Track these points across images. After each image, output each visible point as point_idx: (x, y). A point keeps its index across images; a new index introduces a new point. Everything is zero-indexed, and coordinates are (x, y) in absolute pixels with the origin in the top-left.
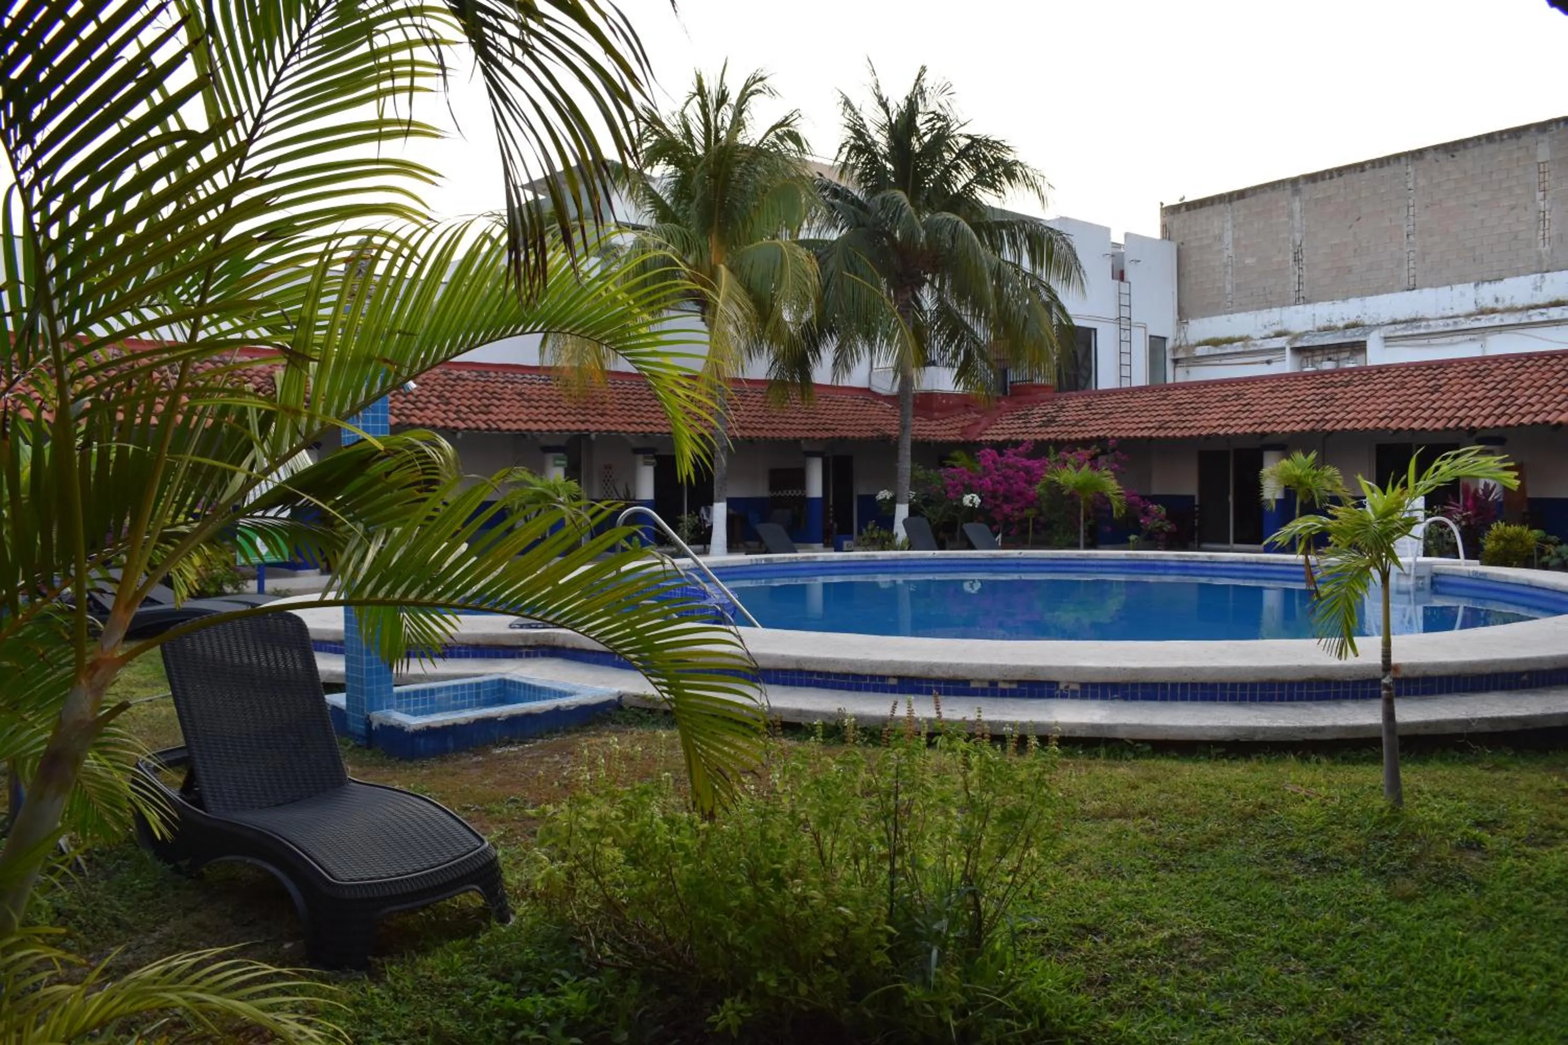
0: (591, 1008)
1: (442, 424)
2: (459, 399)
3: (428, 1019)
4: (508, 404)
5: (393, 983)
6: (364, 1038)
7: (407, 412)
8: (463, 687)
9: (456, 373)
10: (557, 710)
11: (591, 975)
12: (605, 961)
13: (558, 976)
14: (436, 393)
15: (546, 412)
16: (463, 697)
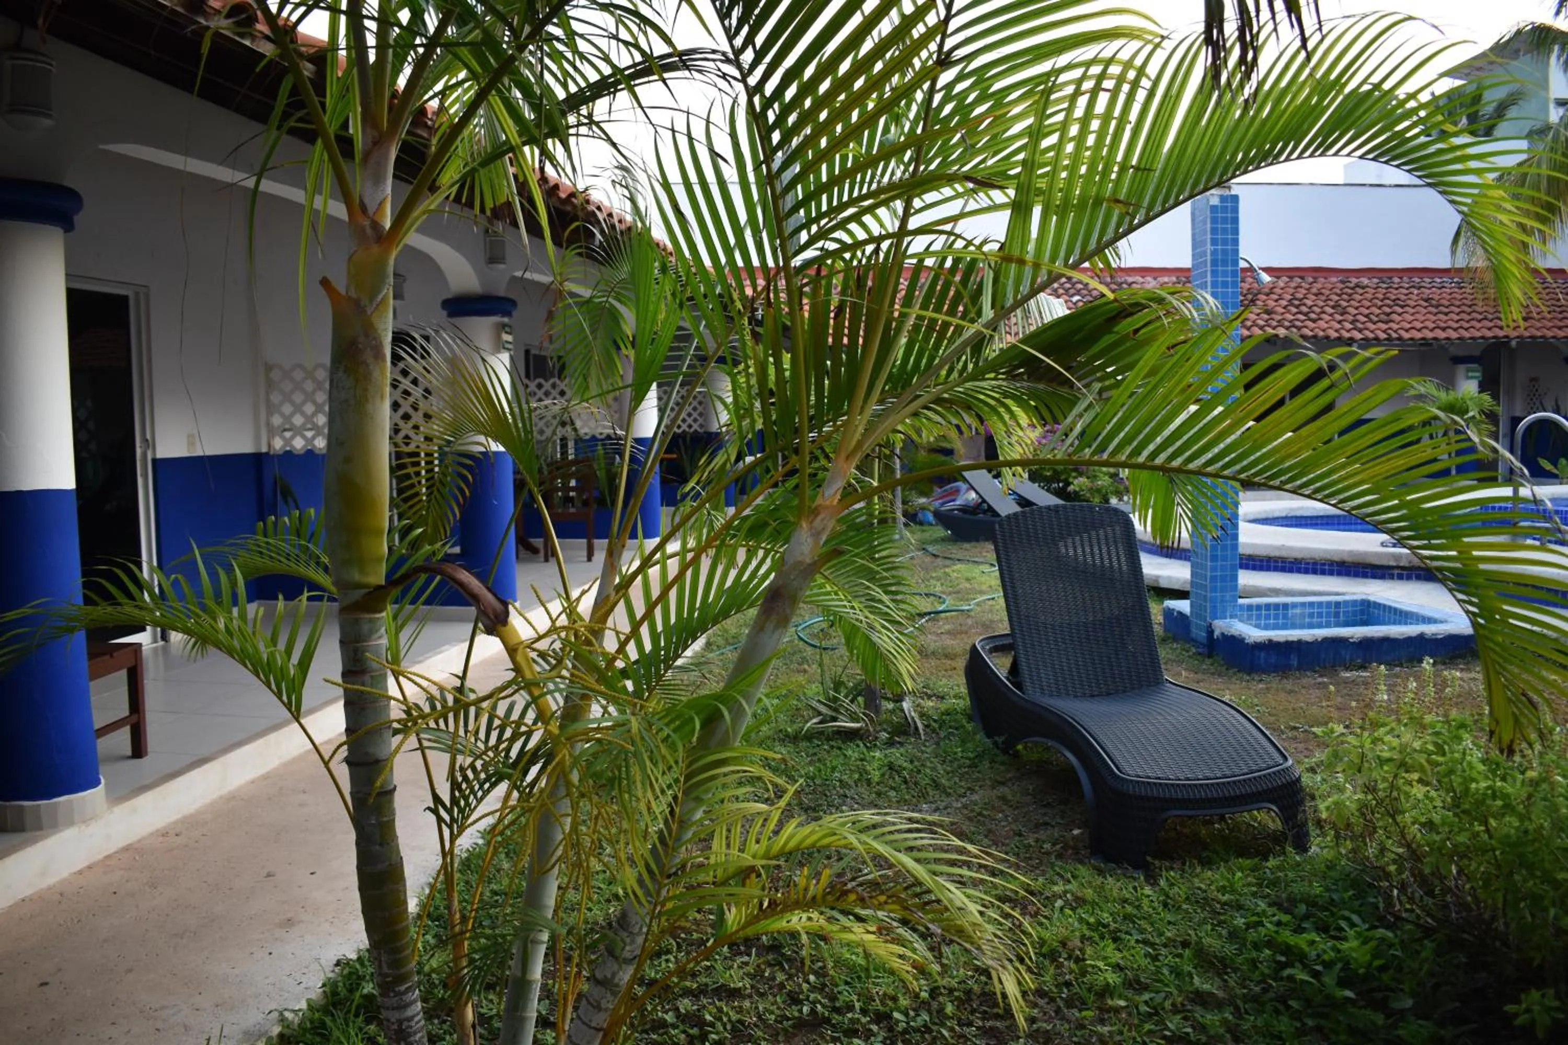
0: (1377, 963)
1: (1336, 335)
2: (1357, 308)
3: (1191, 932)
4: (1412, 311)
5: (1167, 889)
6: (1123, 936)
7: (1298, 323)
8: (1320, 604)
9: (1354, 281)
10: (1421, 637)
11: (1388, 927)
12: (1404, 915)
13: (1348, 919)
14: (1332, 303)
15: (1457, 318)
16: (1320, 615)
